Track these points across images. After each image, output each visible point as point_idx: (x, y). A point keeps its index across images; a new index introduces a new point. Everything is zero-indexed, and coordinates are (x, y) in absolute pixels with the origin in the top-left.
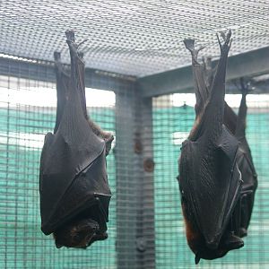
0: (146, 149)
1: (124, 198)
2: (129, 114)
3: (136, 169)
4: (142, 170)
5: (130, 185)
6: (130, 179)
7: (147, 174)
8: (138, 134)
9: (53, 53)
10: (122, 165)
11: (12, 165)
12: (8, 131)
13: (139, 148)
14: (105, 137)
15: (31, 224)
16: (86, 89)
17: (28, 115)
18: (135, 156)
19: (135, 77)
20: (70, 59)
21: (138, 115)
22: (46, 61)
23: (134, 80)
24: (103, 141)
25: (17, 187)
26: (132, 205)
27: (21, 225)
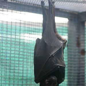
0: (82, 45)
1: (71, 67)
2: (74, 29)
3: (77, 54)
4: (80, 54)
5: (74, 61)
6: (74, 58)
7: (82, 56)
8: (78, 38)
9: (40, 2)
10: (71, 52)
11: (21, 51)
12: (20, 33)
13: (78, 44)
14: (63, 41)
15: (29, 78)
16: (55, 17)
17: (29, 29)
18: (77, 48)
19: (77, 12)
20: (48, 4)
21: (78, 29)
22: (38, 5)
23: (77, 13)
24: (62, 42)
25: (23, 61)
26: (75, 70)
27: (25, 78)
